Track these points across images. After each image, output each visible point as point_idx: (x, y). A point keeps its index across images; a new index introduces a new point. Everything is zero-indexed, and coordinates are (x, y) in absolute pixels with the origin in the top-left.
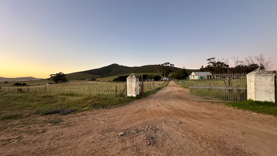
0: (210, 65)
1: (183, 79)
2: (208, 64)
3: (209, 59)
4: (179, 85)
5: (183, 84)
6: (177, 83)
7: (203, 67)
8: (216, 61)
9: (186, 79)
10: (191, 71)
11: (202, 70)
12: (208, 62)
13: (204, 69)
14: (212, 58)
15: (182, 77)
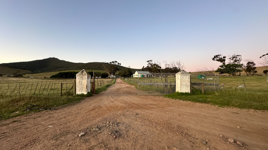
0: (149, 66)
1: (128, 77)
2: (148, 65)
3: (148, 61)
4: (125, 82)
5: (129, 81)
6: (124, 80)
7: (144, 67)
8: (153, 63)
9: (131, 77)
10: (135, 70)
11: (143, 69)
12: (148, 63)
13: (145, 69)
14: (150, 61)
15: (127, 75)
